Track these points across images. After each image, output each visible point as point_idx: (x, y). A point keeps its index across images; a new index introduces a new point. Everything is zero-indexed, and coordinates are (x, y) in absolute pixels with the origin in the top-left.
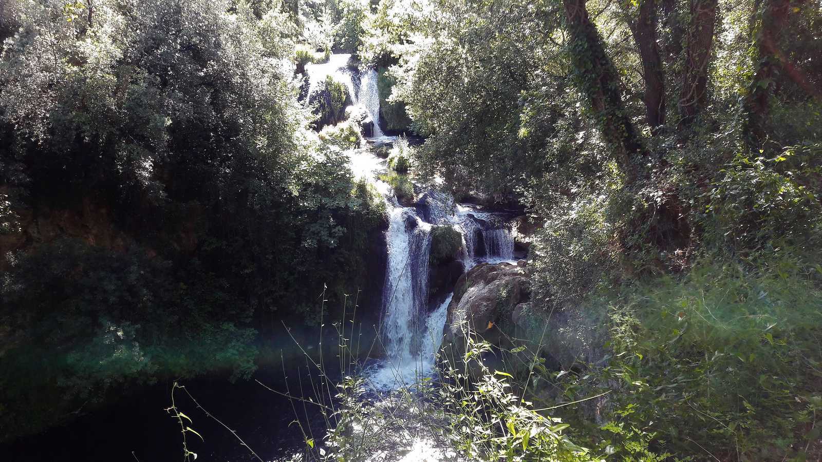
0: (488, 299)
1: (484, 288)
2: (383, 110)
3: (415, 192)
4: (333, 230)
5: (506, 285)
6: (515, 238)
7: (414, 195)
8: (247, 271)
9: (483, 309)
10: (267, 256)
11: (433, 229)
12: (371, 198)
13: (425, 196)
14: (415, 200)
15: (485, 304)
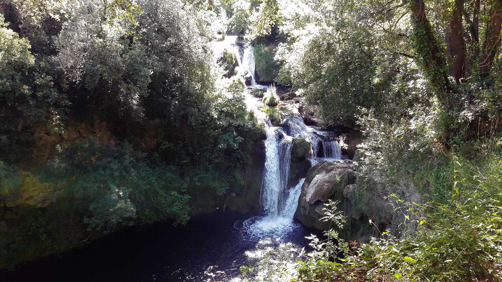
0: (328, 182)
1: (326, 175)
2: (258, 69)
3: (282, 118)
4: (236, 139)
5: (340, 174)
6: (342, 147)
7: (281, 119)
8: (184, 161)
9: (326, 187)
10: (196, 153)
11: (293, 140)
12: (256, 121)
13: (287, 121)
14: (281, 123)
15: (327, 184)
